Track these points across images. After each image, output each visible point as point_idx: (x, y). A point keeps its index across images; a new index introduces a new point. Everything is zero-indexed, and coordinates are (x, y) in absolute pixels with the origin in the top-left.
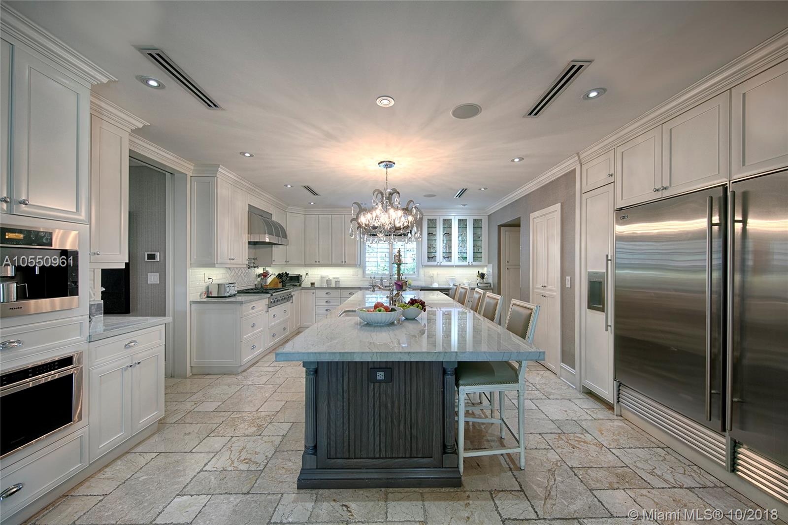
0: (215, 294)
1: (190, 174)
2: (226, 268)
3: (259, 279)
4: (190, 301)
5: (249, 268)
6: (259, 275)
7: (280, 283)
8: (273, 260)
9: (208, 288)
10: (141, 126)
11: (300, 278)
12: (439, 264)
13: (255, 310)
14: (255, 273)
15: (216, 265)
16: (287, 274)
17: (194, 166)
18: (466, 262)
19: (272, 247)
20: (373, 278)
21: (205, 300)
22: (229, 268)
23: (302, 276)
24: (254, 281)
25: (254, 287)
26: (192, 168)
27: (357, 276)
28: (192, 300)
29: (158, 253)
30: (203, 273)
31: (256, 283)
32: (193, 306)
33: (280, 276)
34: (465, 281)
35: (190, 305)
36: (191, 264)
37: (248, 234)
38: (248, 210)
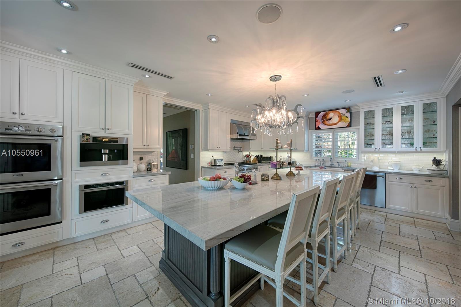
0: (213, 164)
1: (201, 109)
2: (223, 152)
3: (246, 158)
4: (201, 167)
5: (238, 152)
6: (246, 156)
7: (257, 160)
8: (250, 147)
9: (211, 161)
10: (166, 94)
11: (271, 158)
12: (377, 150)
13: (227, 174)
14: (243, 155)
15: (209, 150)
16: (261, 156)
17: (202, 105)
18: (413, 147)
19: (250, 141)
20: (317, 160)
21: (210, 167)
22: (225, 152)
23: (272, 157)
24: (242, 159)
25: (243, 162)
26: (201, 106)
27: (307, 158)
28: (203, 166)
29: (193, 145)
30: (209, 154)
31: (244, 160)
32: (203, 168)
33: (257, 157)
34: (413, 167)
35: (202, 168)
36: (202, 150)
37: (231, 134)
38: (230, 122)
